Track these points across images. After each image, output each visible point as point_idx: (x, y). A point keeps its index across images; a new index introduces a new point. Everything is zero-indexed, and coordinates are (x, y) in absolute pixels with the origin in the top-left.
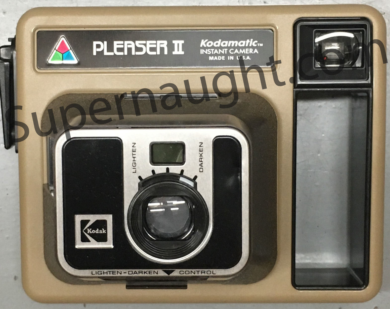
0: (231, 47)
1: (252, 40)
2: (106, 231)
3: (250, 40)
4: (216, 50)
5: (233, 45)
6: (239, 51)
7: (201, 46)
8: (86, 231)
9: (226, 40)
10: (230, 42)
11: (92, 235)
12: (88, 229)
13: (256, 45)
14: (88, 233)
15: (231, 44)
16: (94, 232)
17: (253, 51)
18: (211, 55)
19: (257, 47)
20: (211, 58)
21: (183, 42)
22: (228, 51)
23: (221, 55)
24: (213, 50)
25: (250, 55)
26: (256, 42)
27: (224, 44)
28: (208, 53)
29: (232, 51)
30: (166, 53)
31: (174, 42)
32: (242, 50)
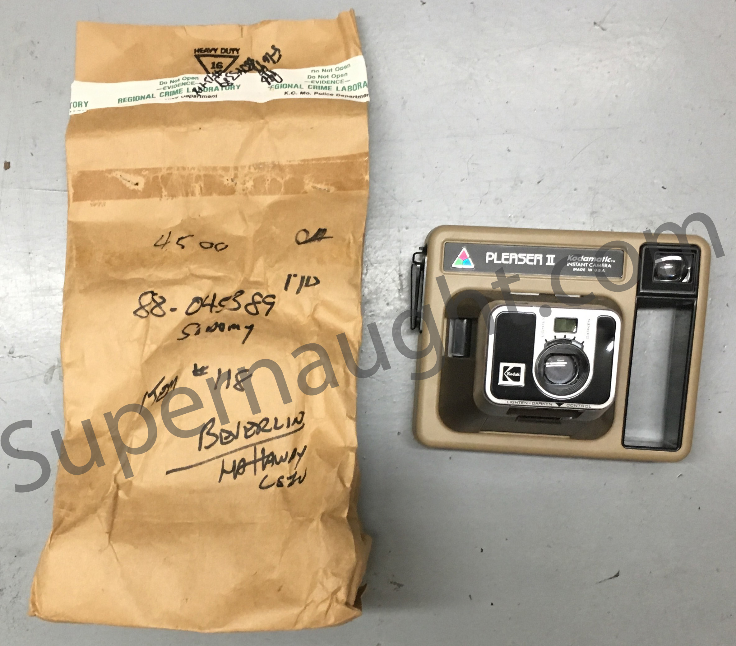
0: (590, 262)
1: (607, 257)
2: (520, 375)
3: (606, 257)
4: (579, 264)
5: (592, 261)
6: (597, 265)
7: (568, 260)
8: (506, 374)
9: (587, 257)
10: (590, 258)
11: (510, 377)
12: (508, 373)
13: (610, 262)
14: (508, 375)
15: (591, 260)
16: (511, 374)
17: (608, 266)
18: (575, 267)
19: (611, 263)
20: (575, 269)
21: (554, 256)
22: (588, 265)
23: (583, 267)
24: (577, 263)
25: (605, 268)
26: (610, 259)
27: (586, 259)
28: (573, 266)
29: (591, 265)
30: (541, 263)
31: (547, 256)
32: (599, 264)
